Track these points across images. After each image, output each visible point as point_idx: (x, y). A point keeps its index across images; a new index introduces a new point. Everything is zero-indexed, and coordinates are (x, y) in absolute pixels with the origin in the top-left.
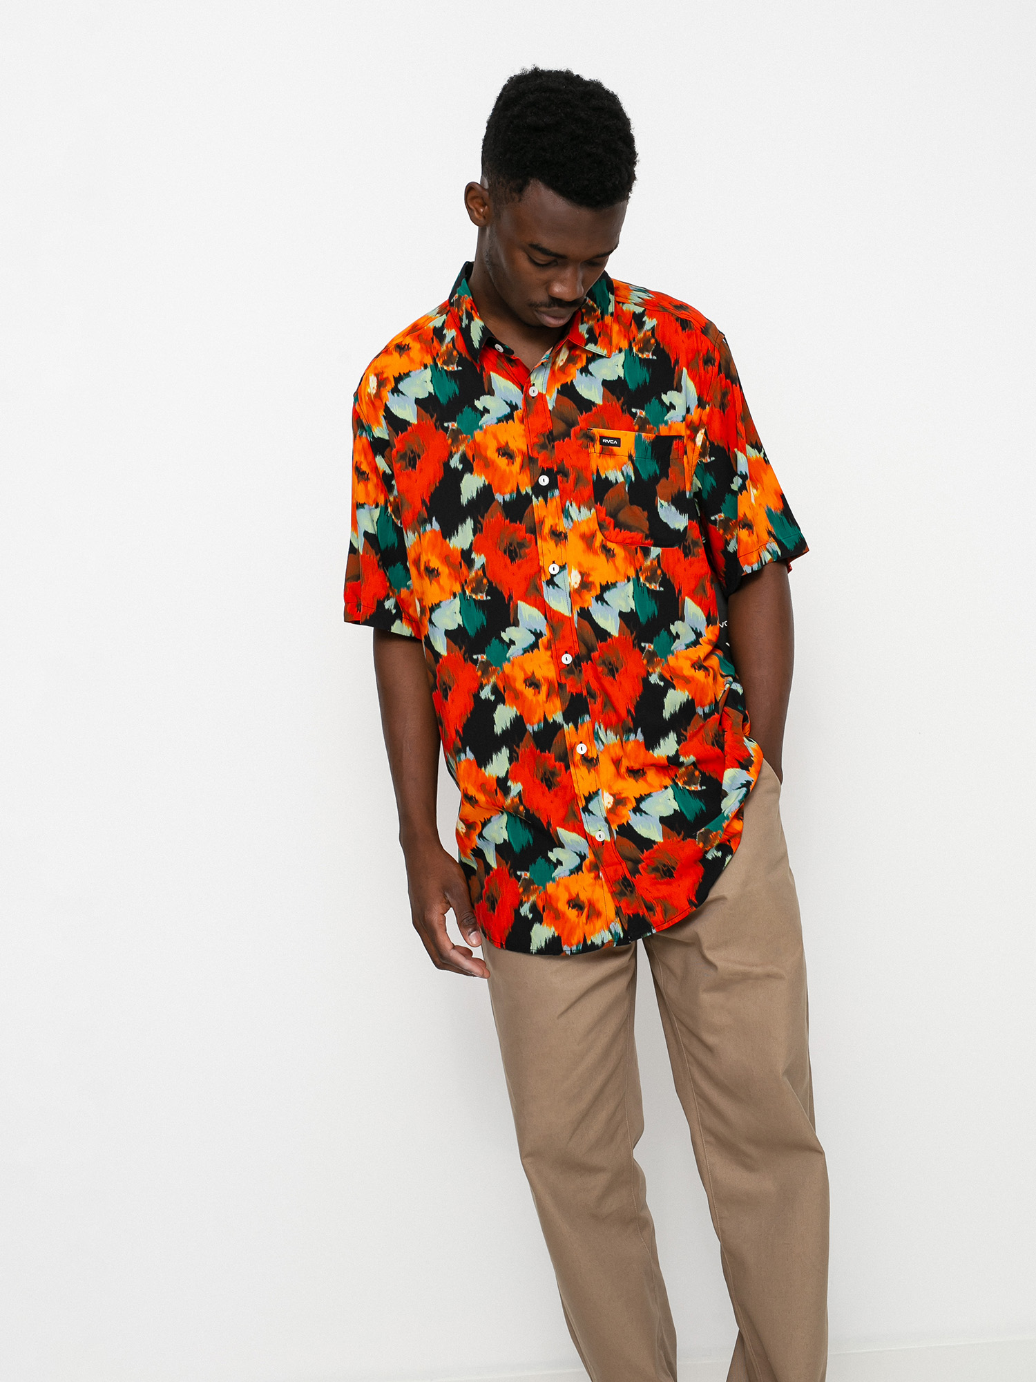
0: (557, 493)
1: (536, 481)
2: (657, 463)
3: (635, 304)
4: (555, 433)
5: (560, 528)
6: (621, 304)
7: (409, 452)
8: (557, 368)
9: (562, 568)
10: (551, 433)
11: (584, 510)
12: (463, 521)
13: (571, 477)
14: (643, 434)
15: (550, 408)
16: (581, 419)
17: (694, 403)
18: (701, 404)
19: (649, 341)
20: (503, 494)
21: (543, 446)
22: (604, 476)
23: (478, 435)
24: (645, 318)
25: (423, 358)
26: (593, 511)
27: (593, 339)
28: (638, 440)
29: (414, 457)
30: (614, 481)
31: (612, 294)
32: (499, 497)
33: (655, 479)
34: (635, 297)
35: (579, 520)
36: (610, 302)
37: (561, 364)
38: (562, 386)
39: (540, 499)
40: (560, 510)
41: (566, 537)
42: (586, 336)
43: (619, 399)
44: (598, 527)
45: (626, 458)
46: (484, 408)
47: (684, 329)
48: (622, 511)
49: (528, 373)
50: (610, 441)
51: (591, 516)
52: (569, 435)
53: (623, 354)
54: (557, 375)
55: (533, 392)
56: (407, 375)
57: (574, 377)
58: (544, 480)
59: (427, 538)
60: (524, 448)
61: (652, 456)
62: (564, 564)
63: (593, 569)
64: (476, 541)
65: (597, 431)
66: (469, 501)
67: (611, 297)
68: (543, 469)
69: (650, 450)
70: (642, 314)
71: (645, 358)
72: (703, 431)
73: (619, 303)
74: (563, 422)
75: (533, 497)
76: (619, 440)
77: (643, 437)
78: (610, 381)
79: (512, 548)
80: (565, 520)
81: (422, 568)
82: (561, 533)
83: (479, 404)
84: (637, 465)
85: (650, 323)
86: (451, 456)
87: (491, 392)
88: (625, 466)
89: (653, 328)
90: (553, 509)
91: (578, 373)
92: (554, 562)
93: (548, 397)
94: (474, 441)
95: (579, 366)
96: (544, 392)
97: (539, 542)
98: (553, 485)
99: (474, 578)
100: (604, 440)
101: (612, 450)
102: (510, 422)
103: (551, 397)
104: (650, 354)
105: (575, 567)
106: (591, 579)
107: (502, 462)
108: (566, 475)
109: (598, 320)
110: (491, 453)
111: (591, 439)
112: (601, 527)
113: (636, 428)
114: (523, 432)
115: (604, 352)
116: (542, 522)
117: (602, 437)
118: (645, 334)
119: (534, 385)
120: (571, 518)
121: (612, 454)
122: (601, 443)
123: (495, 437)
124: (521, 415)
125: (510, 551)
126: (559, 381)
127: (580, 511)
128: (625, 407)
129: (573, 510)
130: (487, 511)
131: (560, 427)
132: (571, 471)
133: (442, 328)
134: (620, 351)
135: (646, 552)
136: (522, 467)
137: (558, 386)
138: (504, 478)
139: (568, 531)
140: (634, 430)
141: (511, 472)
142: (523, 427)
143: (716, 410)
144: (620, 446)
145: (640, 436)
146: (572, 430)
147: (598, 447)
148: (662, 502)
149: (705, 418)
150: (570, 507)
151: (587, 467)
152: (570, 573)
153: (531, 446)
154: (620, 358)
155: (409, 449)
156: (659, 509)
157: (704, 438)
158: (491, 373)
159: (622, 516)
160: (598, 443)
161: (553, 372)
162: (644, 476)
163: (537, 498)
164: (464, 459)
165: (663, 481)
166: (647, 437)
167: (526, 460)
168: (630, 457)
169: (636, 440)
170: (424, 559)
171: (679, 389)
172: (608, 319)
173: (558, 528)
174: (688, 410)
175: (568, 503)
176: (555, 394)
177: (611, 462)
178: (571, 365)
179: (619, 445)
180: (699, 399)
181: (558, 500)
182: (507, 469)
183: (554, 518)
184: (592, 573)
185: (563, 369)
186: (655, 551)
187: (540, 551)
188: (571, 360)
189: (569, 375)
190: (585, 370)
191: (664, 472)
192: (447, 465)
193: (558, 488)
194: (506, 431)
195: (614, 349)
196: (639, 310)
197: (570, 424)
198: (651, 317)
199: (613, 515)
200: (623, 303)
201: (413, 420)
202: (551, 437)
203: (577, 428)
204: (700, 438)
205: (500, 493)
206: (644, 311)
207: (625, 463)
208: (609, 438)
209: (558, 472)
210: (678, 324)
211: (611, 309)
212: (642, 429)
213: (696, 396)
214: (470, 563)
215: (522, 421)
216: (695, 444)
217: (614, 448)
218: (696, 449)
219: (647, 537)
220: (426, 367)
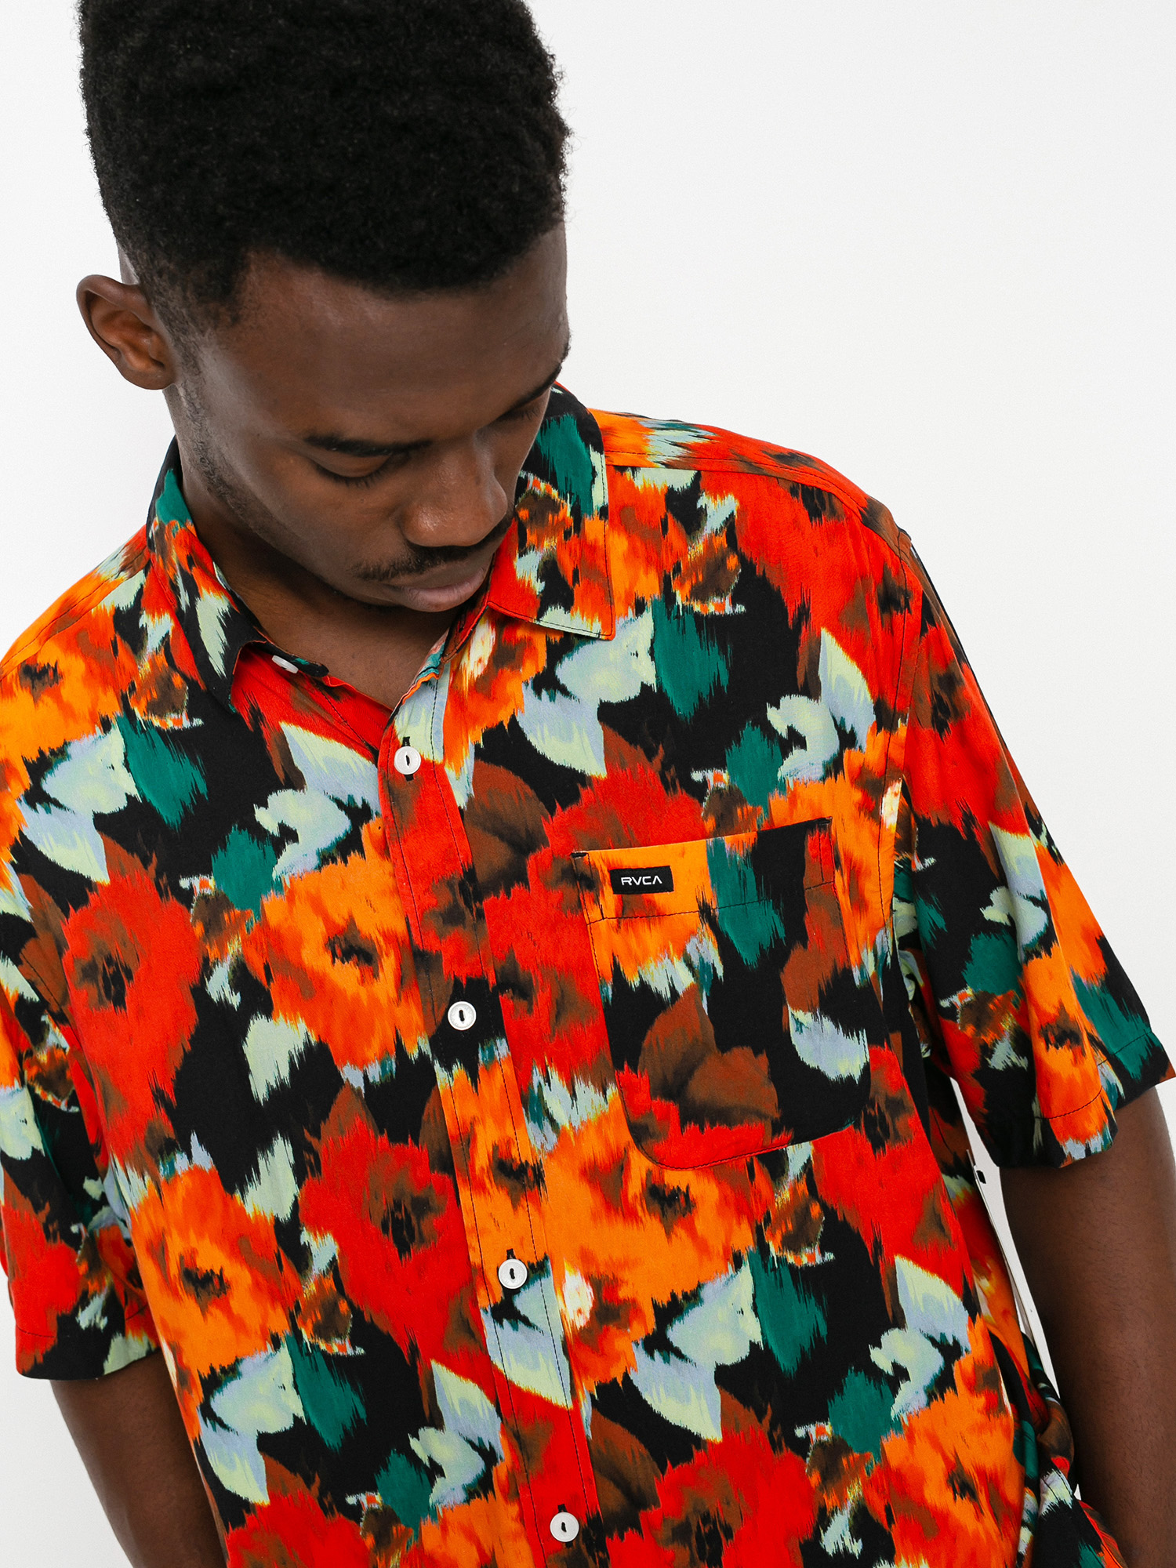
0: (502, 1048)
1: (440, 1019)
2: (776, 907)
3: (668, 465)
4: (482, 874)
5: (522, 1154)
6: (629, 473)
7: (101, 962)
8: (466, 684)
9: (537, 1270)
10: (470, 875)
11: (587, 1092)
12: (267, 1146)
13: (540, 996)
14: (727, 840)
15: (461, 800)
16: (551, 824)
17: (861, 718)
18: (884, 720)
19: (723, 561)
20: (361, 1063)
21: (452, 917)
22: (635, 982)
23: (273, 905)
24: (704, 501)
25: (95, 702)
26: (612, 1091)
27: (558, 592)
28: (716, 858)
29: (117, 974)
30: (666, 994)
31: (599, 448)
32: (352, 1075)
33: (775, 956)
34: (661, 446)
35: (577, 1124)
36: (594, 473)
37: (478, 671)
38: (487, 735)
39: (458, 1069)
40: (516, 1101)
41: (539, 1177)
42: (539, 587)
43: (650, 754)
44: (627, 1137)
45: (695, 918)
46: (282, 827)
47: (814, 513)
48: (697, 1074)
49: (385, 714)
50: (643, 880)
51: (606, 1108)
52: (522, 878)
53: (647, 617)
54: (472, 706)
55: (407, 762)
56: (61, 753)
57: (519, 706)
58: (463, 1016)
59: (181, 1192)
60: (400, 927)
61: (758, 895)
62: (541, 1257)
63: (625, 1264)
64: (308, 1195)
65: (598, 857)
66: (272, 1093)
67: (597, 460)
68: (457, 983)
69: (751, 878)
70: (694, 490)
71: (713, 616)
72: (897, 787)
73: (622, 469)
74: (502, 837)
75: (437, 1067)
76: (665, 872)
77: (727, 847)
78: (621, 705)
79: (401, 1216)
80: (531, 1127)
81: (174, 1270)
82: (523, 1168)
83: (267, 818)
84: (727, 927)
85: (718, 509)
86: (207, 970)
87: (294, 781)
88: (694, 940)
89: (730, 523)
90: (497, 1098)
91: (528, 694)
92: (510, 1254)
93: (450, 772)
94: (264, 926)
95: (529, 671)
96: (438, 758)
97: (465, 1195)
98: (488, 1026)
99: (314, 1297)
100: (623, 880)
101: (652, 903)
102: (354, 857)
103: (458, 769)
104: (727, 602)
105: (574, 1266)
106: (623, 1293)
107: (345, 976)
108: (523, 991)
109: (567, 534)
110: (314, 956)
111: (587, 881)
112: (639, 1134)
113: (710, 824)
114: (390, 881)
115: (594, 627)
116: (468, 1138)
117: (616, 873)
118: (709, 545)
119: (406, 741)
120: (552, 1121)
121: (656, 915)
122: (617, 888)
123: (318, 906)
124: (379, 832)
125: (396, 1221)
126: (475, 720)
127: (574, 1095)
128: (672, 773)
129: (555, 1096)
130: (324, 1115)
131: (494, 855)
132: (536, 980)
133: (135, 611)
134: (640, 608)
135: (776, 1165)
136: (400, 981)
137: (476, 736)
138: (357, 1019)
139: (543, 1158)
140: (704, 836)
141: (374, 1000)
142: (388, 866)
143: (927, 728)
144: (671, 889)
145: (719, 848)
146: (530, 861)
147: (609, 899)
148: (800, 1015)
149: (898, 754)
150: (545, 1088)
151: (585, 965)
152: (560, 1283)
153: (414, 916)
154: (640, 631)
155: (100, 952)
156: (796, 1039)
157: (901, 805)
158: (284, 725)
159: (700, 1089)
160: (608, 890)
161: (455, 696)
162: (749, 956)
163: (449, 1069)
164: (241, 978)
165: (797, 954)
166: (737, 844)
167: (408, 961)
168: (705, 911)
169: (711, 861)
170: (176, 1247)
171: (811, 689)
172: (594, 527)
173: (514, 1152)
174: (847, 739)
175: (537, 1077)
176: (469, 761)
177: (651, 936)
178: (507, 671)
179: (667, 886)
180: (879, 708)
181: (508, 1069)
182: (363, 993)
183: (499, 1123)
184: (626, 1275)
185: (488, 686)
186: (799, 1155)
187: (468, 1221)
188: (503, 658)
189: (506, 702)
190: (547, 683)
191: (796, 932)
192: (200, 992)
193: (503, 1035)
194: (344, 885)
195: (619, 607)
196: (682, 479)
197: (523, 844)
198: (718, 491)
199: (674, 1088)
200: (634, 469)
201: (100, 875)
202: (471, 888)
203: (542, 852)
204: (891, 805)
205: (354, 1062)
206: (697, 477)
207: (693, 933)
208: (636, 872)
209: (502, 986)
210: (798, 501)
211: (600, 495)
212: (725, 824)
213: (870, 702)
214: (301, 1257)
215: (383, 849)
216: (880, 822)
217: (660, 898)
218: (884, 835)
219: (776, 1128)
220: (106, 726)
